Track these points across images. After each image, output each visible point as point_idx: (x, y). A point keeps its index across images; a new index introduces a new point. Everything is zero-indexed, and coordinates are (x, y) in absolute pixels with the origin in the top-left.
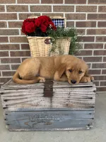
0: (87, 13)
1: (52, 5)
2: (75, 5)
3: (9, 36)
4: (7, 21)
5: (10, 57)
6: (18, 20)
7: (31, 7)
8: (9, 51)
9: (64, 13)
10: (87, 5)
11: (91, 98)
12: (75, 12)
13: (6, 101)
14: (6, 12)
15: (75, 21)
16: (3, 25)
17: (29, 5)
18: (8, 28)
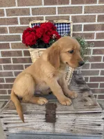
0: (97, 15)
1: (57, 6)
2: (84, 6)
3: (10, 42)
4: (8, 26)
5: (12, 64)
6: (19, 25)
7: (33, 10)
8: (11, 58)
9: (71, 15)
10: (97, 4)
11: (99, 125)
12: (83, 14)
13: (6, 124)
14: (6, 17)
15: (83, 24)
16: (3, 30)
17: (31, 7)
18: (9, 34)
